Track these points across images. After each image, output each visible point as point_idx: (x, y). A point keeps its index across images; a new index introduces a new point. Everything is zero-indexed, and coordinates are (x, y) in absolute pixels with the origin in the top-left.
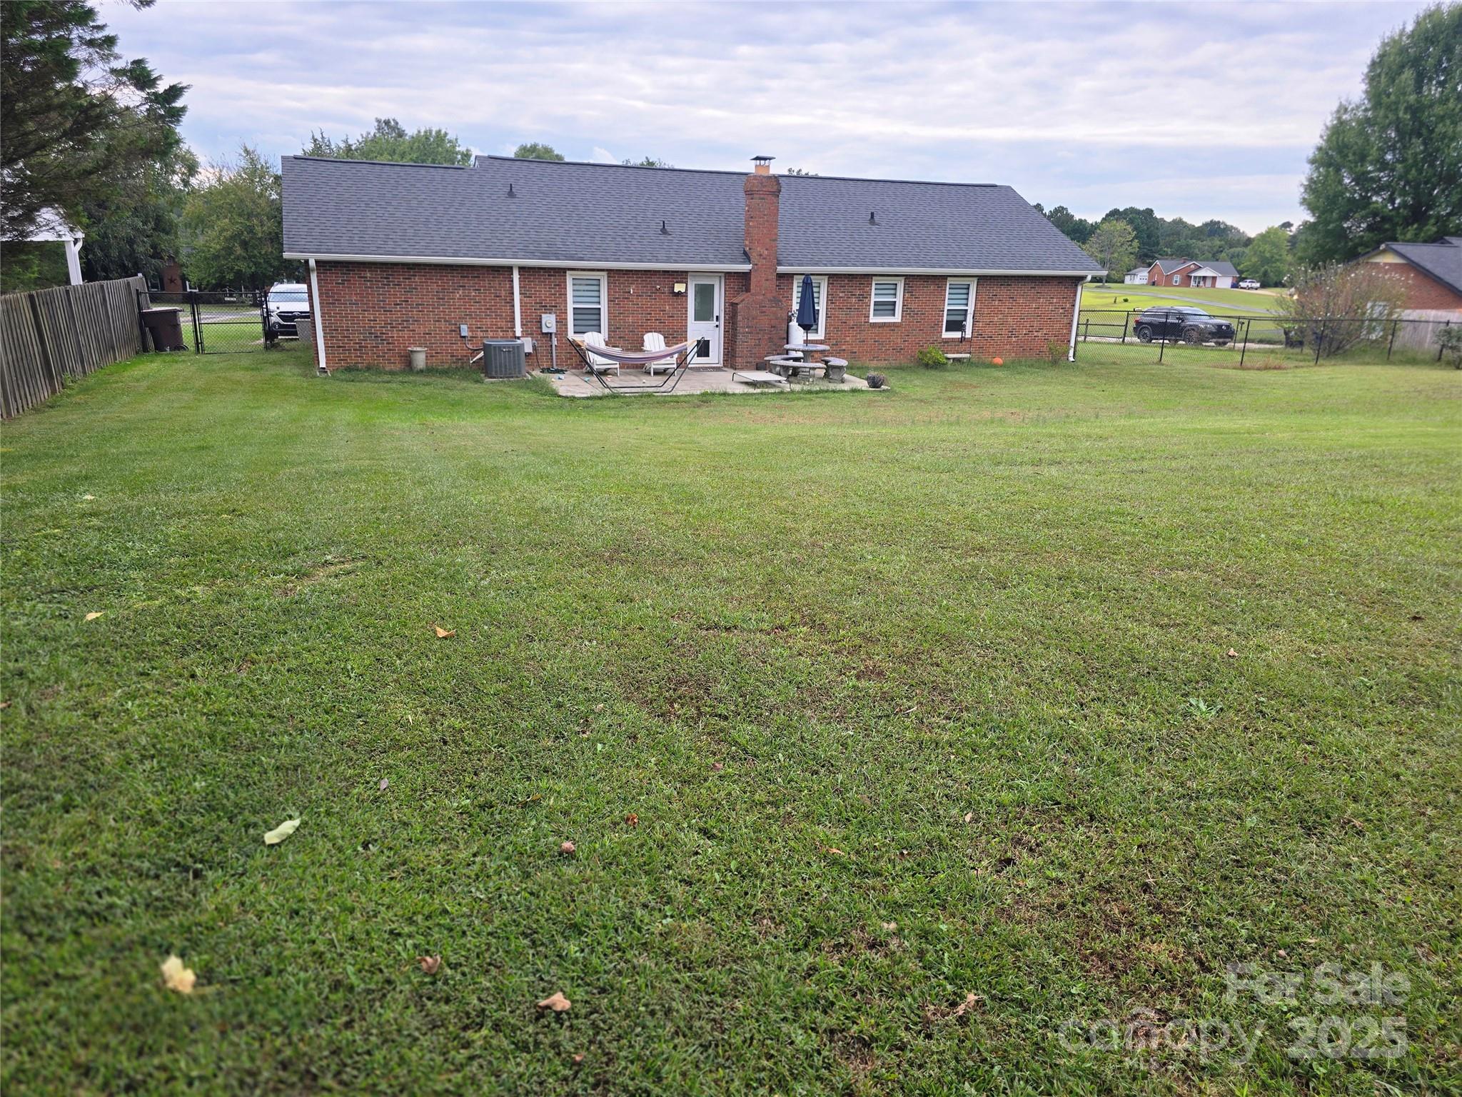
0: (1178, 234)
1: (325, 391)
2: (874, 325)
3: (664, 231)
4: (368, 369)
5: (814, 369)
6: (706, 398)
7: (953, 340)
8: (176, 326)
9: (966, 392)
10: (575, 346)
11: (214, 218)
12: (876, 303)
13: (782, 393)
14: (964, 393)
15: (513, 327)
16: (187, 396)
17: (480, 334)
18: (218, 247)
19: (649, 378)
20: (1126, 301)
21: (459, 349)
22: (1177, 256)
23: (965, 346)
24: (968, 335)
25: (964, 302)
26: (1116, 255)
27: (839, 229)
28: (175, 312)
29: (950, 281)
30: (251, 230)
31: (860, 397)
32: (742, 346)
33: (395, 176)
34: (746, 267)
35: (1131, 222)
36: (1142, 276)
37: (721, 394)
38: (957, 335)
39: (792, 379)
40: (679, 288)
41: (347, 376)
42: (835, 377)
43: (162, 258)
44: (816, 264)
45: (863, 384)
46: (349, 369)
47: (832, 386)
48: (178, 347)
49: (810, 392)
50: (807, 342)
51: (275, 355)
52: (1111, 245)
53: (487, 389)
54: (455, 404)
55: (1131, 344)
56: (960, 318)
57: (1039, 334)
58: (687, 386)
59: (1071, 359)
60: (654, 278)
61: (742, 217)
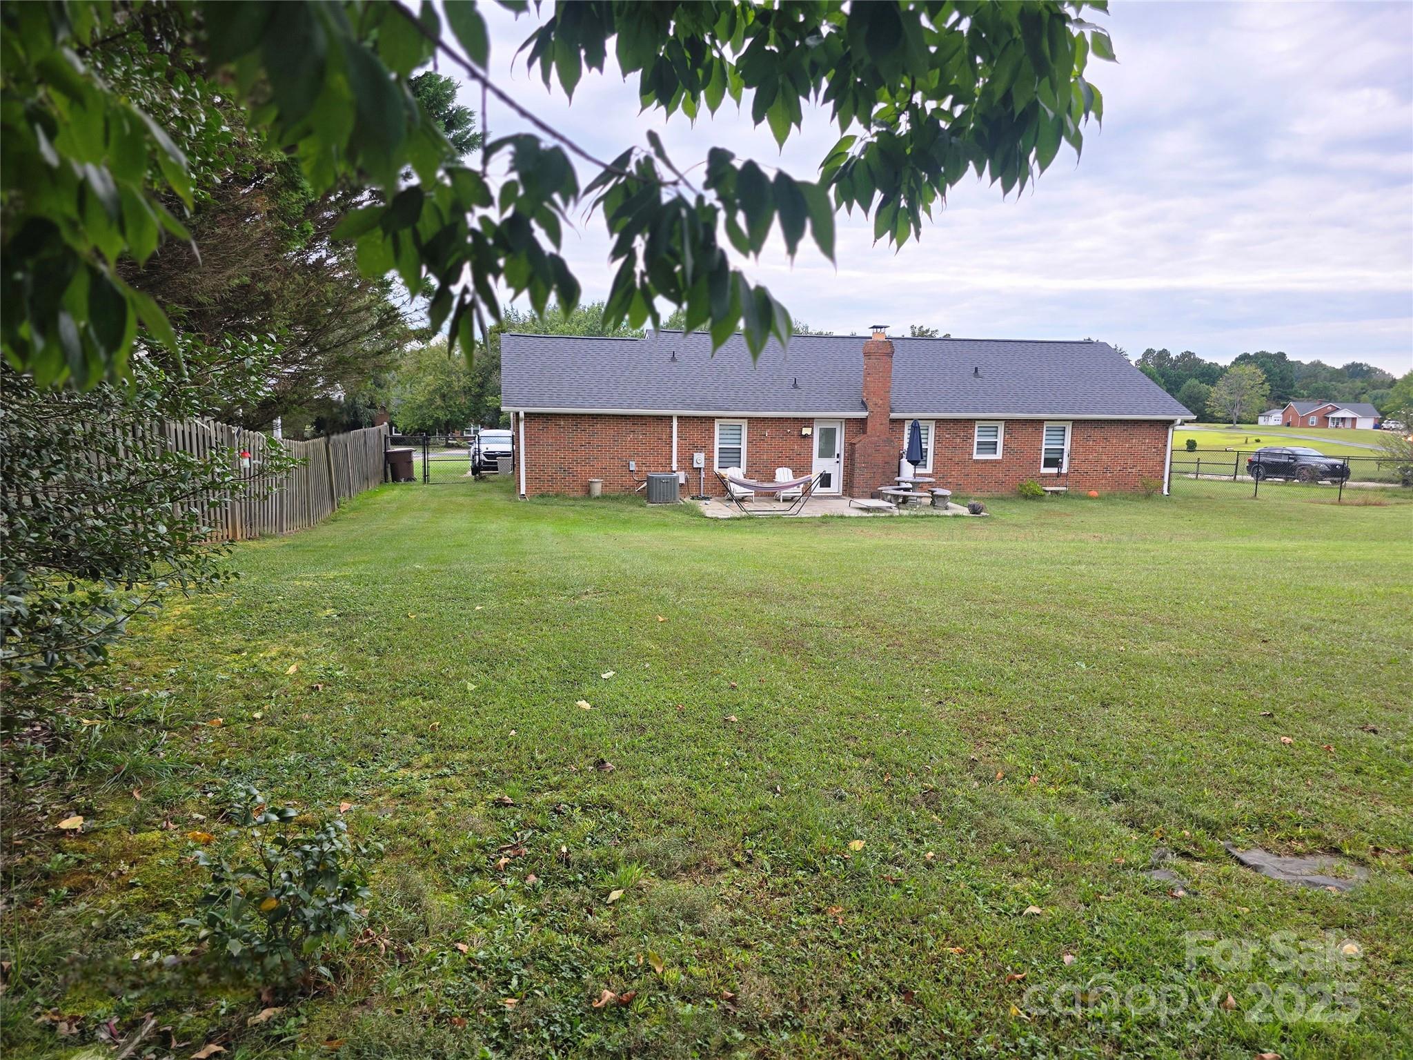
0: (1316, 376)
1: (526, 512)
2: (977, 461)
3: (795, 386)
4: (557, 495)
5: (921, 497)
6: (826, 520)
7: (1051, 475)
8: (410, 462)
9: (1058, 519)
10: (721, 478)
11: (421, 375)
12: (979, 443)
13: (891, 516)
14: (1057, 520)
15: (671, 463)
16: (427, 515)
17: (644, 469)
18: (423, 399)
19: (778, 504)
20: (1258, 441)
21: (627, 481)
22: (1314, 398)
23: (1060, 481)
24: (1064, 470)
25: (1061, 442)
26: (1245, 397)
27: (945, 381)
28: (410, 452)
29: (1046, 425)
30: (449, 385)
31: (960, 521)
32: (859, 479)
33: (585, 347)
34: (863, 414)
35: (1262, 365)
36: (1276, 417)
37: (838, 517)
38: (1054, 470)
39: (901, 506)
40: (806, 431)
41: (541, 500)
42: (940, 505)
43: (376, 408)
44: (925, 411)
45: (965, 511)
46: (542, 496)
47: (936, 512)
48: (410, 479)
49: (916, 516)
50: (915, 475)
51: (482, 485)
52: (1240, 388)
53: (649, 512)
54: (626, 522)
55: (1242, 482)
56: (1057, 456)
57: (1133, 470)
58: (810, 510)
59: (1166, 492)
60: (786, 424)
61: (862, 373)
